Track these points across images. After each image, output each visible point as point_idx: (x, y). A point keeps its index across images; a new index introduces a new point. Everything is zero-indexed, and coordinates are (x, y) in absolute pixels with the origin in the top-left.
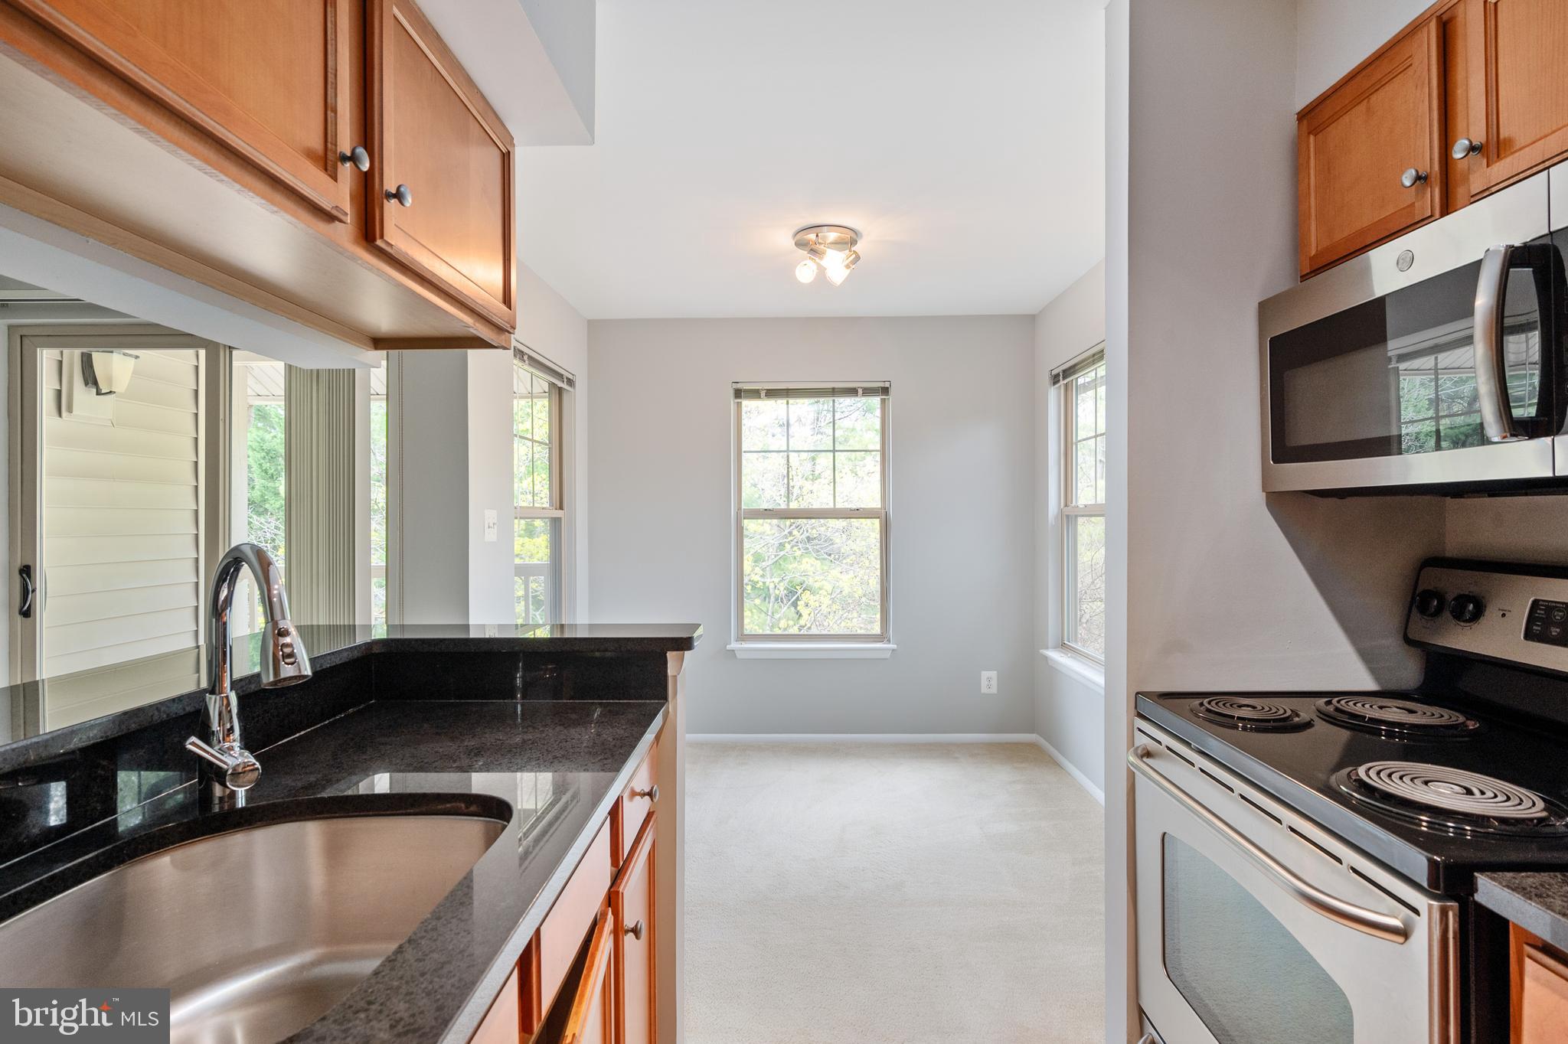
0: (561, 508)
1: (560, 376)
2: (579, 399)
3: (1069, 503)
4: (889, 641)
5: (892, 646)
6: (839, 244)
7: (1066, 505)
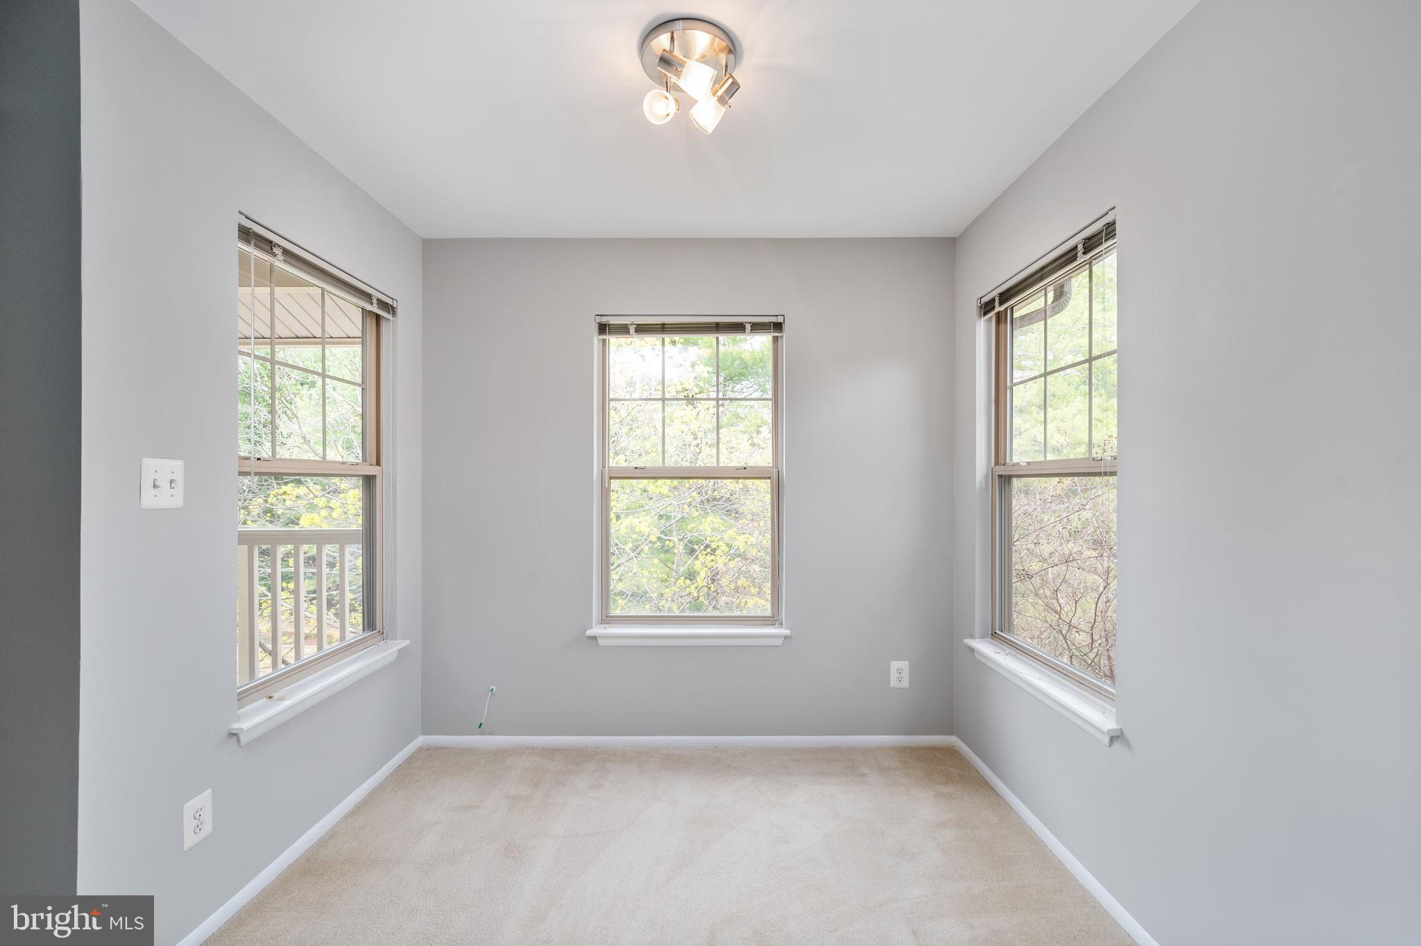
0: (378, 463)
1: (379, 301)
2: (403, 331)
3: (1001, 461)
4: (781, 624)
5: (785, 631)
7: (997, 463)
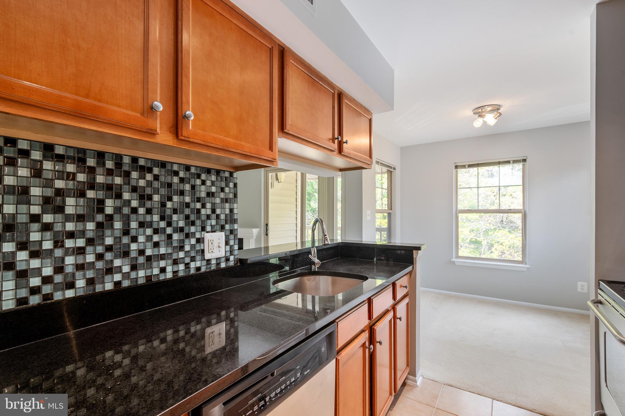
0: (391, 210)
1: (391, 167)
2: (397, 174)
4: (526, 264)
5: (528, 266)
6: (492, 111)
